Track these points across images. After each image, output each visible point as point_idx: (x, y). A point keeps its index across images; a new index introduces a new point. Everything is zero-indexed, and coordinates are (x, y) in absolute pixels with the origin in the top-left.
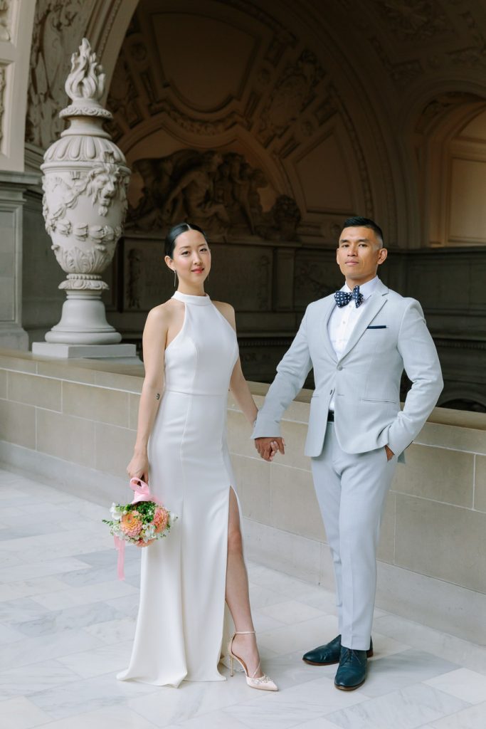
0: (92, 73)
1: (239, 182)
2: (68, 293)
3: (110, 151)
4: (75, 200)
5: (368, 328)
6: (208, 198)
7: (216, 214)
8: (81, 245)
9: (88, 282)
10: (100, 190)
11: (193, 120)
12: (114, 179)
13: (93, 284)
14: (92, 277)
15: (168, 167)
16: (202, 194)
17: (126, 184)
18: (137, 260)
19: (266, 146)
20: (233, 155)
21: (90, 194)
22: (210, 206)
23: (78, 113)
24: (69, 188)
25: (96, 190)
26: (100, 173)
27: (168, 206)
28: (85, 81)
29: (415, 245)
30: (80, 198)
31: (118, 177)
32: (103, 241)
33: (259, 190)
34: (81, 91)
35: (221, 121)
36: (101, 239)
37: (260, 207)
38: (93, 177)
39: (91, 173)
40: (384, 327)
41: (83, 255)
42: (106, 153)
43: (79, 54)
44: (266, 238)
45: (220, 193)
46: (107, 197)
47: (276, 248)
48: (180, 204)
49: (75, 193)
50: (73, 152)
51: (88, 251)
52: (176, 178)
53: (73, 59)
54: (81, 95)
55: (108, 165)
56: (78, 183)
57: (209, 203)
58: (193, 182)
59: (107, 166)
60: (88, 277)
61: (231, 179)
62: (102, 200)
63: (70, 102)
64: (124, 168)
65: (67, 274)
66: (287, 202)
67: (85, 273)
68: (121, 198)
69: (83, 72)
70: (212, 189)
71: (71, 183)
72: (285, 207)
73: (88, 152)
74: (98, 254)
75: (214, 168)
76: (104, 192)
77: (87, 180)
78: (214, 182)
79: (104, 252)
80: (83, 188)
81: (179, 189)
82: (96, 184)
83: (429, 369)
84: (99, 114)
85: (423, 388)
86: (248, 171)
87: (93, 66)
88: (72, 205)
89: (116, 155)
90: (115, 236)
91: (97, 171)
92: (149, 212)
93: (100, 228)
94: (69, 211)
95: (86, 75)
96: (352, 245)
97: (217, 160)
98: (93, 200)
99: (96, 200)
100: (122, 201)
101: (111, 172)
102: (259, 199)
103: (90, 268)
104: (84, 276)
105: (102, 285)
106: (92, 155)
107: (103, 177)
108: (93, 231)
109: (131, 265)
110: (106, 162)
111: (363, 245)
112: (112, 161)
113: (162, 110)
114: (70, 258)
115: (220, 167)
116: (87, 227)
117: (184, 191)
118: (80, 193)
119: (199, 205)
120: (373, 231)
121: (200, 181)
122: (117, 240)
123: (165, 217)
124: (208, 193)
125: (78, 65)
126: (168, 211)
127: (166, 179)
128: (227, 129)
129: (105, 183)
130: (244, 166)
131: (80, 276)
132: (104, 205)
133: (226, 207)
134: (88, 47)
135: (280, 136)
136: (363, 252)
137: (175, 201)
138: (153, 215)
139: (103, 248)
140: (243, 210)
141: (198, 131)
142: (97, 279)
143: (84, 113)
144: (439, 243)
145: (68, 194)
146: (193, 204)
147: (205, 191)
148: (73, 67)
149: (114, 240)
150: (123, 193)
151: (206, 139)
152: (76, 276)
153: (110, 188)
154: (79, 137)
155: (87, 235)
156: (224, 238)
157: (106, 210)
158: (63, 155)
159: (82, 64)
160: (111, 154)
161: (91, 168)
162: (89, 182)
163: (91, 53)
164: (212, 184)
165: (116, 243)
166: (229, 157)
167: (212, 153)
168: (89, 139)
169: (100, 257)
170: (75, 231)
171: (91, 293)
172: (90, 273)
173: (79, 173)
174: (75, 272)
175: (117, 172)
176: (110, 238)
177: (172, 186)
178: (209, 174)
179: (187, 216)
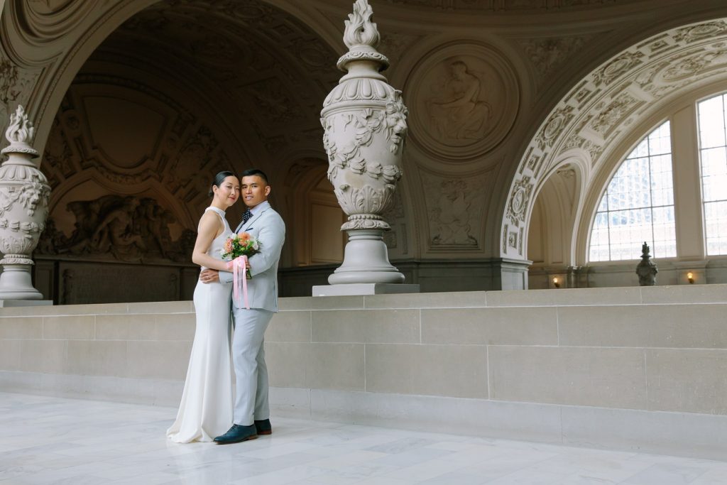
0: (24, 126)
1: (153, 219)
2: (5, 267)
3: (36, 175)
4: (11, 205)
6: (128, 231)
7: (135, 243)
8: (14, 234)
9: (19, 259)
10: (28, 199)
11: (116, 173)
12: (38, 192)
14: (22, 256)
15: (96, 207)
16: (123, 228)
17: (47, 196)
18: (70, 277)
19: (173, 194)
20: (148, 199)
21: (22, 202)
22: (130, 237)
23: (14, 151)
24: (7, 198)
25: (26, 199)
26: (29, 188)
27: (96, 236)
28: (19, 131)
30: (15, 204)
31: (42, 191)
32: (30, 232)
33: (169, 225)
34: (17, 137)
35: (138, 175)
37: (170, 238)
38: (24, 190)
39: (22, 188)
41: (16, 241)
42: (33, 176)
43: (16, 115)
44: (174, 260)
45: (138, 227)
46: (33, 203)
47: (182, 268)
48: (106, 235)
49: (11, 200)
50: (10, 174)
51: (19, 239)
53: (11, 117)
54: (17, 140)
56: (13, 194)
57: (129, 235)
58: (116, 219)
59: (34, 184)
60: (19, 256)
61: (146, 217)
62: (30, 206)
63: (9, 144)
64: (47, 186)
65: (4, 254)
66: (190, 234)
67: (17, 254)
68: (44, 205)
69: (18, 126)
70: (131, 223)
71: (8, 195)
73: (21, 175)
74: (27, 240)
75: (132, 208)
76: (32, 200)
77: (19, 192)
78: (133, 218)
79: (31, 239)
80: (17, 198)
81: (104, 224)
82: (26, 195)
84: (29, 152)
86: (160, 211)
87: (25, 122)
88: (9, 208)
89: (40, 177)
90: (39, 229)
91: (27, 187)
92: (80, 241)
93: (28, 224)
94: (6, 213)
95: (20, 127)
97: (135, 203)
98: (24, 205)
99: (26, 206)
101: (37, 188)
102: (169, 232)
103: (20, 250)
104: (16, 256)
105: (30, 261)
106: (24, 177)
107: (31, 191)
108: (23, 225)
109: (65, 281)
110: (33, 181)
111: (255, 187)
112: (37, 181)
113: (92, 166)
114: (6, 244)
115: (137, 208)
116: (19, 223)
117: (108, 225)
118: (15, 201)
119: (121, 236)
121: (122, 218)
123: (93, 245)
124: (128, 226)
125: (14, 121)
126: (96, 240)
127: (94, 217)
128: (143, 180)
129: (32, 194)
130: (156, 208)
131: (13, 255)
133: (142, 237)
134: (22, 110)
135: (184, 187)
137: (101, 233)
138: (83, 244)
139: (30, 236)
140: (156, 239)
141: (120, 182)
142: (26, 258)
143: (19, 151)
144: (304, 263)
145: (6, 201)
146: (116, 235)
147: (126, 225)
148: (12, 122)
149: (38, 232)
150: (45, 201)
151: (125, 188)
152: (10, 255)
153: (35, 197)
154: (14, 166)
155: (19, 228)
156: (141, 260)
157: (34, 212)
158: (3, 177)
159: (18, 120)
160: (37, 177)
161: (22, 185)
162: (21, 194)
163: (24, 114)
164: (131, 221)
166: (145, 201)
167: (131, 197)
168: (21, 168)
169: (28, 243)
170: (10, 225)
171: (21, 266)
172: (21, 254)
173: (14, 188)
174: (10, 253)
175: (41, 188)
176: (35, 230)
177: (100, 222)
178: (129, 213)
179: (110, 244)
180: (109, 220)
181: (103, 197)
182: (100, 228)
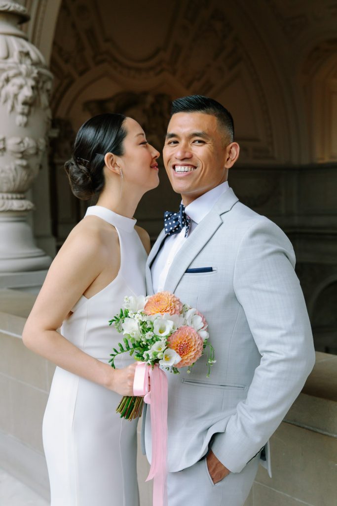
3: (25, 50)
5: (188, 271)
9: (10, 202)
10: (16, 96)
12: (31, 82)
13: (16, 205)
14: (14, 196)
17: (48, 91)
21: (5, 101)
25: (12, 96)
32: (24, 155)
36: (22, 153)
38: (7, 80)
39: (4, 76)
40: (210, 270)
42: (21, 53)
46: (25, 103)
51: (7, 167)
55: (24, 66)
59: (23, 68)
62: (19, 108)
64: (44, 71)
68: (43, 106)
73: (0, 52)
74: (20, 170)
76: (21, 98)
79: (26, 167)
82: (11, 88)
83: (282, 336)
84: (12, 9)
85: (273, 367)
89: (33, 55)
90: (38, 149)
91: (11, 73)
93: (18, 140)
96: (183, 142)
98: (9, 108)
99: (13, 108)
100: (45, 109)
101: (28, 75)
103: (11, 186)
104: (5, 196)
106: (5, 54)
107: (18, 81)
108: (11, 144)
111: (200, 142)
112: (28, 62)
116: (4, 140)
120: (216, 120)
122: (40, 153)
129: (21, 87)
132: (23, 114)
136: (200, 151)
139: (24, 163)
149: (37, 154)
150: (44, 99)
153: (27, 92)
155: (4, 149)
160: (27, 54)
162: (3, 86)
175: (35, 74)
176: (32, 151)
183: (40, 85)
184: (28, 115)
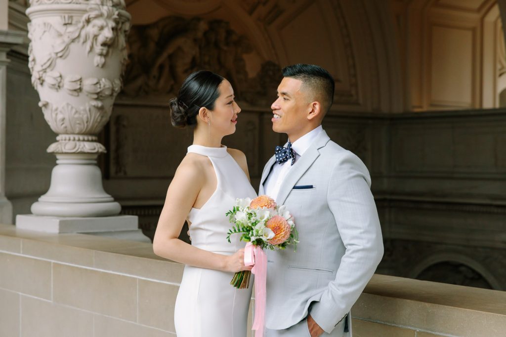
1: (225, 48)
2: (58, 157)
4: (67, 48)
5: (295, 187)
8: (74, 101)
9: (82, 144)
10: (96, 37)
12: (112, 24)
13: (88, 147)
14: (86, 138)
15: (154, 33)
16: (188, 60)
17: (125, 31)
18: (124, 126)
19: (251, 13)
20: (219, 22)
21: (84, 42)
24: (60, 35)
25: (91, 37)
26: (97, 17)
27: (155, 72)
29: (398, 109)
30: (73, 46)
31: (117, 22)
32: (99, 96)
33: (245, 57)
36: (98, 94)
37: (246, 74)
38: (88, 21)
39: (85, 17)
41: (76, 112)
45: (207, 59)
46: (104, 44)
47: (261, 113)
48: (166, 70)
49: (67, 40)
51: (82, 108)
52: (162, 44)
55: (105, 8)
56: (70, 29)
58: (179, 49)
59: (105, 10)
60: (81, 138)
61: (217, 45)
62: (98, 48)
64: (124, 12)
65: (57, 135)
67: (79, 134)
68: (120, 47)
70: (198, 55)
71: (62, 29)
72: (271, 73)
74: (94, 111)
75: (200, 34)
76: (101, 39)
77: (81, 25)
78: (200, 48)
79: (101, 109)
80: (77, 35)
81: (165, 55)
82: (91, 29)
83: (361, 233)
86: (234, 38)
88: (63, 54)
90: (113, 90)
91: (93, 14)
93: (95, 81)
94: (59, 62)
97: (203, 26)
98: (88, 48)
99: (92, 48)
100: (122, 50)
101: (109, 17)
102: (245, 65)
103: (84, 127)
104: (77, 137)
105: (99, 147)
107: (99, 22)
108: (88, 84)
110: (103, 5)
112: (110, 3)
114: (60, 116)
115: (205, 33)
116: (81, 80)
117: (170, 57)
118: (73, 41)
121: (186, 47)
122: (115, 94)
123: (152, 83)
124: (194, 60)
126: (154, 77)
127: (152, 46)
129: (102, 28)
130: (229, 33)
131: (72, 137)
132: (101, 55)
135: (264, 4)
137: (161, 67)
138: (139, 82)
139: (99, 104)
142: (92, 141)
144: (421, 107)
145: (59, 41)
146: (180, 69)
149: (111, 95)
150: (122, 40)
152: (67, 137)
153: (107, 34)
155: (80, 90)
157: (103, 60)
161: (85, 11)
162: (83, 27)
164: (198, 50)
165: (114, 98)
166: (215, 24)
167: (198, 19)
169: (97, 115)
170: (67, 85)
171: (86, 157)
172: (84, 134)
173: (71, 17)
174: (66, 133)
175: (116, 16)
176: (108, 93)
177: (158, 53)
178: (195, 40)
179: (172, 82)
180: (170, 50)
181: (163, 19)
182: (160, 60)
183: (120, 26)
184: (105, 56)
